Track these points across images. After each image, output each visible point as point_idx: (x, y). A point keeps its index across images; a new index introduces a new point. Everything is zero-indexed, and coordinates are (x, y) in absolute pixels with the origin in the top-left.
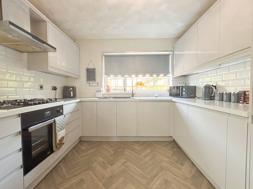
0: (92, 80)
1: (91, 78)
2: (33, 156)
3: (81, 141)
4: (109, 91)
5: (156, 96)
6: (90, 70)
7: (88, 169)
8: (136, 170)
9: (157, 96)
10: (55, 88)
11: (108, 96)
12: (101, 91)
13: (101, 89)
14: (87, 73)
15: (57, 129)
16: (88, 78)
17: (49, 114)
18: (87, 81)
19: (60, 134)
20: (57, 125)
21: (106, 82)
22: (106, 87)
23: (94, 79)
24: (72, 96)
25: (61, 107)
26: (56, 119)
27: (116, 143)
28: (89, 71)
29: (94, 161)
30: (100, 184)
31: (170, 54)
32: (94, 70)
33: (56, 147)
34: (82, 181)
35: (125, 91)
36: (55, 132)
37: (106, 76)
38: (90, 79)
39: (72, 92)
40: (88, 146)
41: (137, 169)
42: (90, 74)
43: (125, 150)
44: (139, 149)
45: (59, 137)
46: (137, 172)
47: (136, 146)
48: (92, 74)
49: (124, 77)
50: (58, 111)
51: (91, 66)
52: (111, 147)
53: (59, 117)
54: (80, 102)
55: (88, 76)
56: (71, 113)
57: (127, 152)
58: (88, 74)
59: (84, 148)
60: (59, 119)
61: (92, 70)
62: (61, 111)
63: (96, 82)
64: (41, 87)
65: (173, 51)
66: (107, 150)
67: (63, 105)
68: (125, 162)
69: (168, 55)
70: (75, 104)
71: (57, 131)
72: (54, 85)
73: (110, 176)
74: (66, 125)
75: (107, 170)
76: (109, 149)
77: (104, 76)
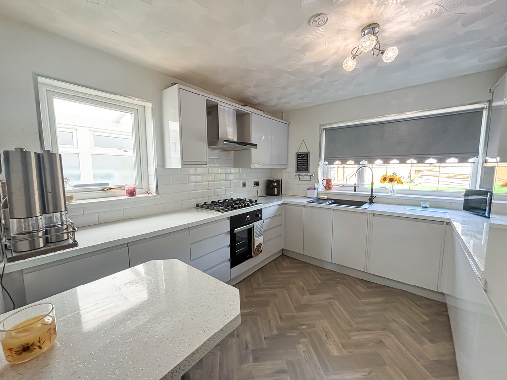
0: (304, 170)
1: (303, 168)
2: (237, 254)
3: (284, 255)
4: (330, 188)
5: (424, 206)
6: (302, 156)
7: (283, 288)
8: (341, 312)
9: (427, 207)
10: (257, 184)
11: (326, 197)
12: (315, 189)
13: (316, 185)
14: (298, 159)
15: (256, 234)
16: (298, 167)
17: (249, 218)
18: (296, 172)
19: (259, 240)
20: (255, 230)
21: (327, 172)
22: (325, 181)
23: (306, 169)
24: (276, 193)
25: (261, 211)
26: (255, 223)
27: (330, 272)
28: (300, 158)
29: (292, 282)
30: (292, 306)
31: (483, 109)
32: (307, 155)
33: (254, 252)
34: (275, 295)
35: (355, 191)
36: (254, 238)
37: (327, 163)
38: (300, 169)
39: (276, 189)
40: (291, 263)
41: (344, 312)
42: (302, 161)
43: (339, 285)
44: (363, 291)
45: (257, 244)
46: (341, 314)
47: (361, 286)
48: (304, 161)
49: (360, 164)
50: (257, 215)
51: (303, 150)
52: (320, 274)
53: (258, 222)
54: (283, 204)
55: (298, 165)
56: (272, 217)
57: (340, 289)
58: (299, 161)
59: (285, 264)
60: (257, 224)
61: (304, 156)
62: (260, 215)
63: (309, 174)
64: (244, 184)
65: (490, 102)
66: (313, 276)
67: (262, 209)
68: (331, 299)
69: (479, 112)
70: (277, 207)
71: (255, 237)
72: (257, 180)
73: (305, 303)
74: (265, 231)
75: (305, 297)
76: (315, 276)
77: (322, 163)
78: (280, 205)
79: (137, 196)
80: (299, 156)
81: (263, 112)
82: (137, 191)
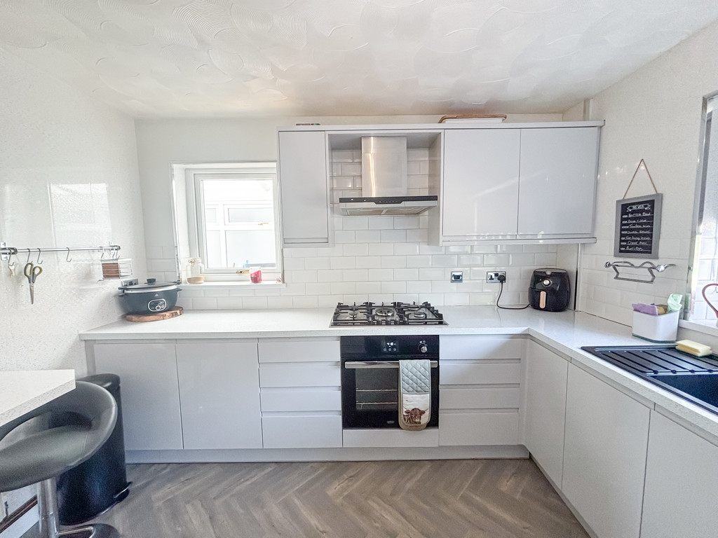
0: (639, 249)
1: (636, 243)
3: (533, 462)
6: (635, 207)
14: (623, 219)
16: (621, 241)
17: (393, 347)
18: (615, 256)
19: (410, 399)
20: (403, 377)
23: (647, 248)
24: (543, 305)
26: (404, 363)
28: (627, 214)
32: (652, 202)
38: (630, 247)
39: (543, 295)
42: (634, 224)
45: (408, 405)
48: (641, 224)
51: (641, 191)
53: (415, 361)
55: (622, 235)
58: (625, 225)
61: (641, 206)
62: (428, 349)
64: (458, 278)
71: (403, 390)
72: (500, 270)
78: (514, 336)
79: (263, 283)
80: (625, 209)
81: (499, 120)
82: (263, 276)
